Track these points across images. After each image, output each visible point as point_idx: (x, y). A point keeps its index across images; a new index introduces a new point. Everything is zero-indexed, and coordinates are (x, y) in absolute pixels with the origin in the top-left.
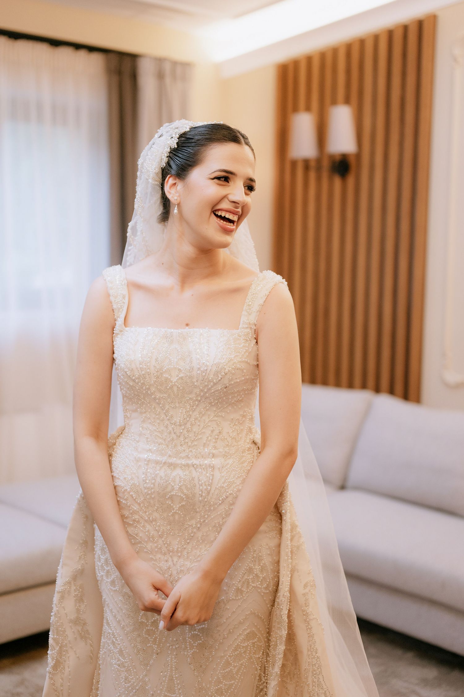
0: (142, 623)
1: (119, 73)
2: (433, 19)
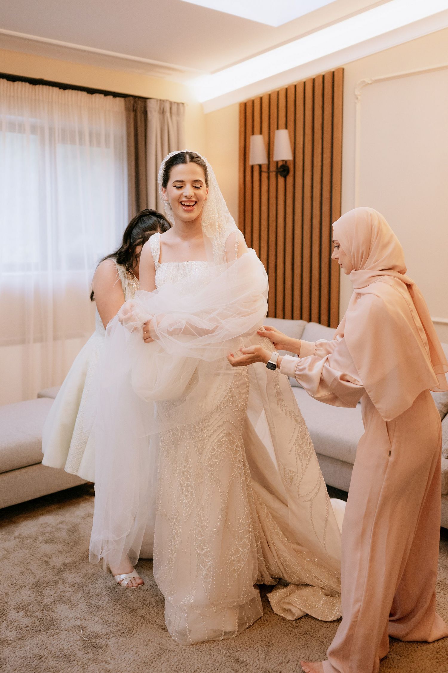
2: (342, 70)
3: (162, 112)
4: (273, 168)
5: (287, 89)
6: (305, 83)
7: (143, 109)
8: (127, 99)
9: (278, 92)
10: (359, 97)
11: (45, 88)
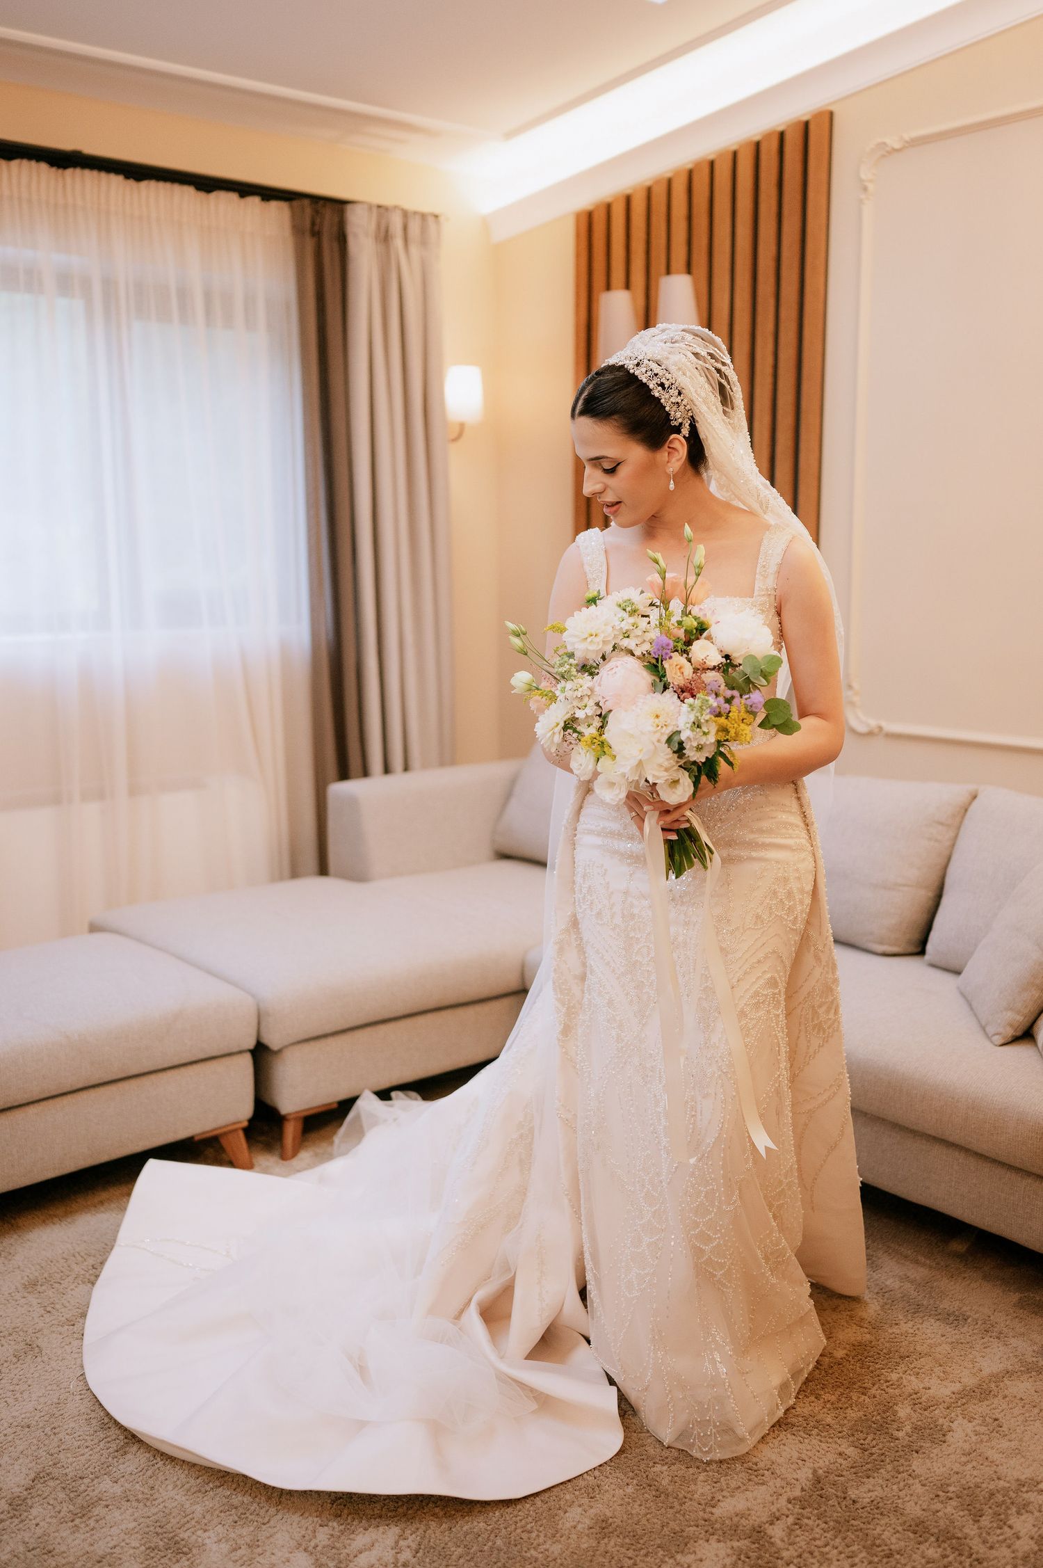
1: (316, 234)
2: (828, 117)
3: (384, 237)
5: (690, 173)
6: (735, 155)
7: (335, 229)
8: (295, 203)
9: (669, 182)
10: (871, 187)
11: (89, 176)
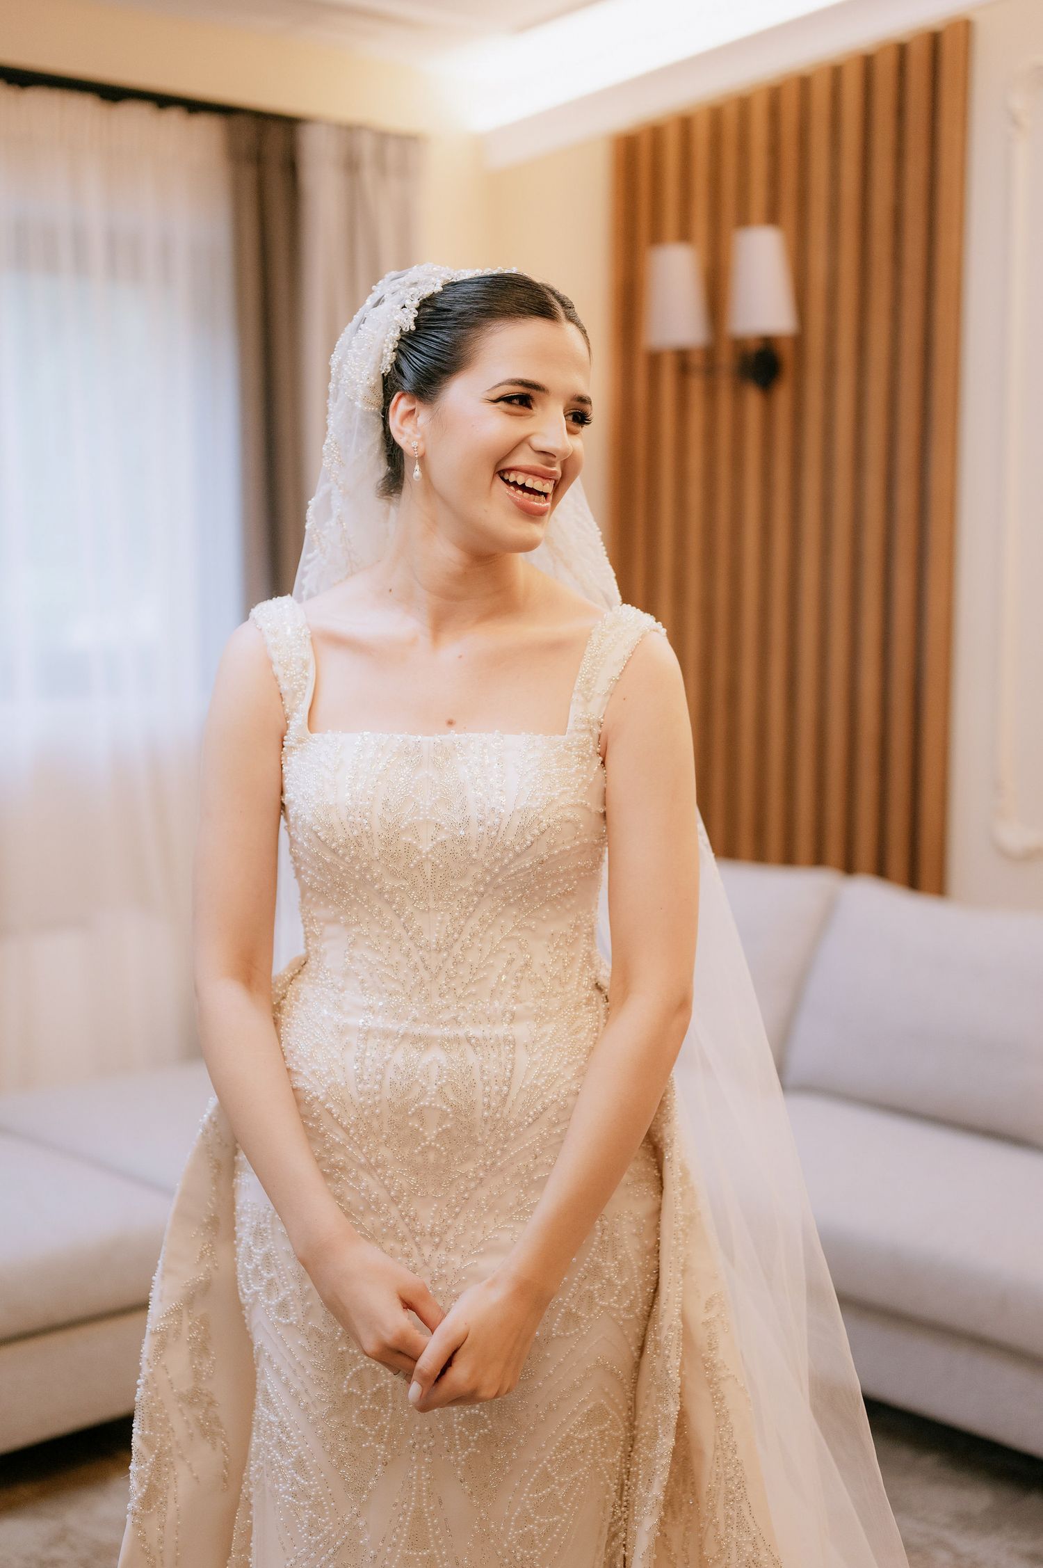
0: (351, 1395)
1: (258, 159)
2: (964, 28)
4: (726, 359)
5: (776, 92)
6: (837, 70)
7: (283, 153)
8: (233, 120)
9: (746, 103)
